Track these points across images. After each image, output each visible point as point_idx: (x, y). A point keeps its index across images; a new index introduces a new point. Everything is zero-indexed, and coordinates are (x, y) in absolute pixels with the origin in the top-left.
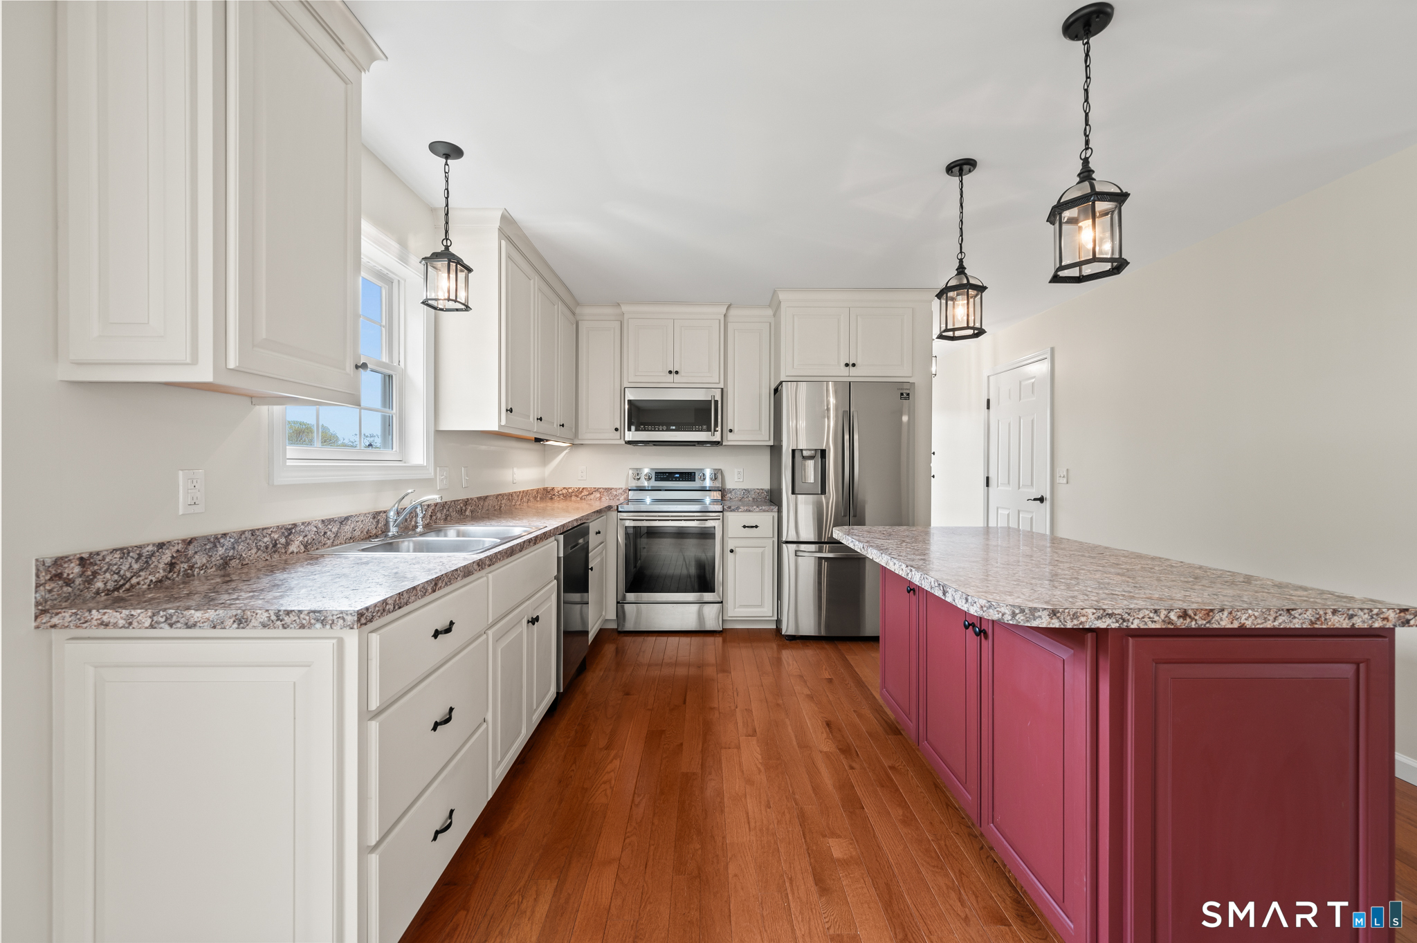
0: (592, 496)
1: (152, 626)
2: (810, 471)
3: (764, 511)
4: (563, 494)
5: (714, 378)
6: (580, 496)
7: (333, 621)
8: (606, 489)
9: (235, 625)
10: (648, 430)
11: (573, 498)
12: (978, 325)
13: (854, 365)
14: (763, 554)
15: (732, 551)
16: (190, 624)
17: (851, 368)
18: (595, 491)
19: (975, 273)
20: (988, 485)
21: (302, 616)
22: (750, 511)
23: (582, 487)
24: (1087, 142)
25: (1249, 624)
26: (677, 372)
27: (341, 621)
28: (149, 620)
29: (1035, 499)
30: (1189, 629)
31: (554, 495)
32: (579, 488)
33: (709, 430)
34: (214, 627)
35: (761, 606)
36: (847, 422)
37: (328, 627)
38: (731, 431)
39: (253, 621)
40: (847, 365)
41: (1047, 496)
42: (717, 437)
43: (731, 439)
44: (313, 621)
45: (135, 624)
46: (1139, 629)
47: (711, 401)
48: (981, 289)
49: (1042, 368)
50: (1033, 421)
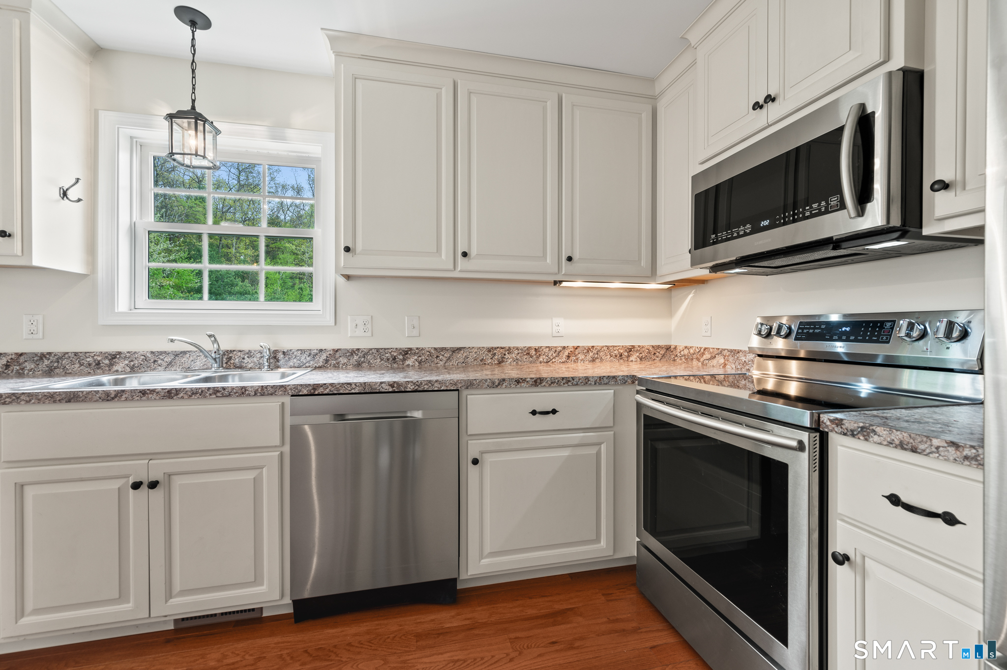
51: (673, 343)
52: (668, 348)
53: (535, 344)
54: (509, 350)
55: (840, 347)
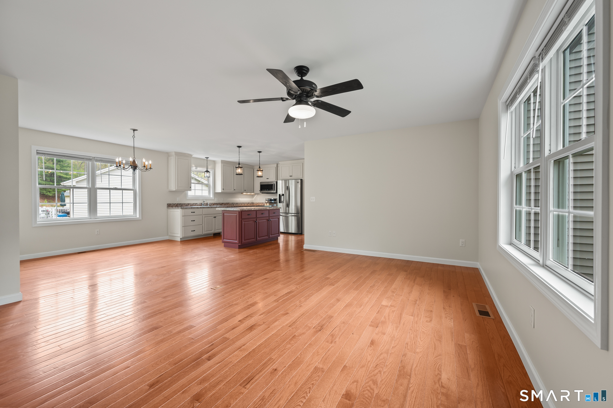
5: (274, 179)
13: (291, 176)
26: (268, 178)
33: (273, 190)
36: (287, 188)
42: (275, 192)
47: (273, 184)
51: (254, 202)
52: (253, 203)
53: (237, 202)
54: (234, 203)
55: (273, 202)
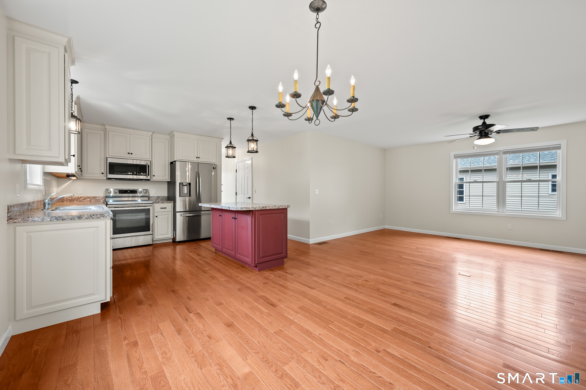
0: (86, 200)
1: (51, 220)
2: (186, 190)
3: (169, 203)
4: (69, 200)
5: (148, 157)
6: (79, 200)
7: (106, 217)
8: (93, 197)
9: (78, 219)
10: (119, 174)
11: (75, 201)
12: (234, 156)
13: (199, 158)
14: (168, 217)
15: (156, 217)
16: (63, 219)
17: (198, 158)
18: (87, 198)
19: (234, 144)
20: (236, 195)
21: (98, 216)
22: (163, 203)
23: (80, 196)
24: (252, 129)
25: (271, 208)
26: (132, 154)
27: (108, 216)
28: (50, 219)
29: (248, 198)
30: (264, 209)
31: (64, 200)
32: (79, 197)
33: (146, 175)
34: (71, 220)
35: (167, 234)
36: (198, 175)
37: (105, 218)
38: (154, 176)
39: (83, 217)
40: (197, 157)
41: (251, 197)
42: (149, 178)
43: (154, 179)
44: (101, 217)
45: (45, 220)
46: (257, 210)
47: (146, 165)
48: (235, 148)
49: (250, 162)
50: (248, 177)
